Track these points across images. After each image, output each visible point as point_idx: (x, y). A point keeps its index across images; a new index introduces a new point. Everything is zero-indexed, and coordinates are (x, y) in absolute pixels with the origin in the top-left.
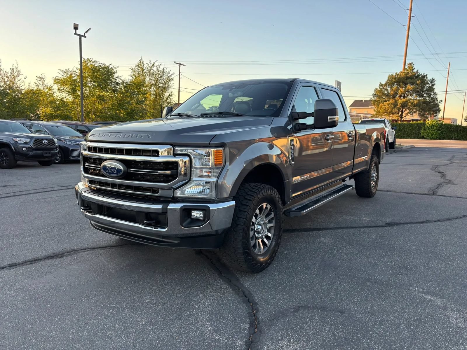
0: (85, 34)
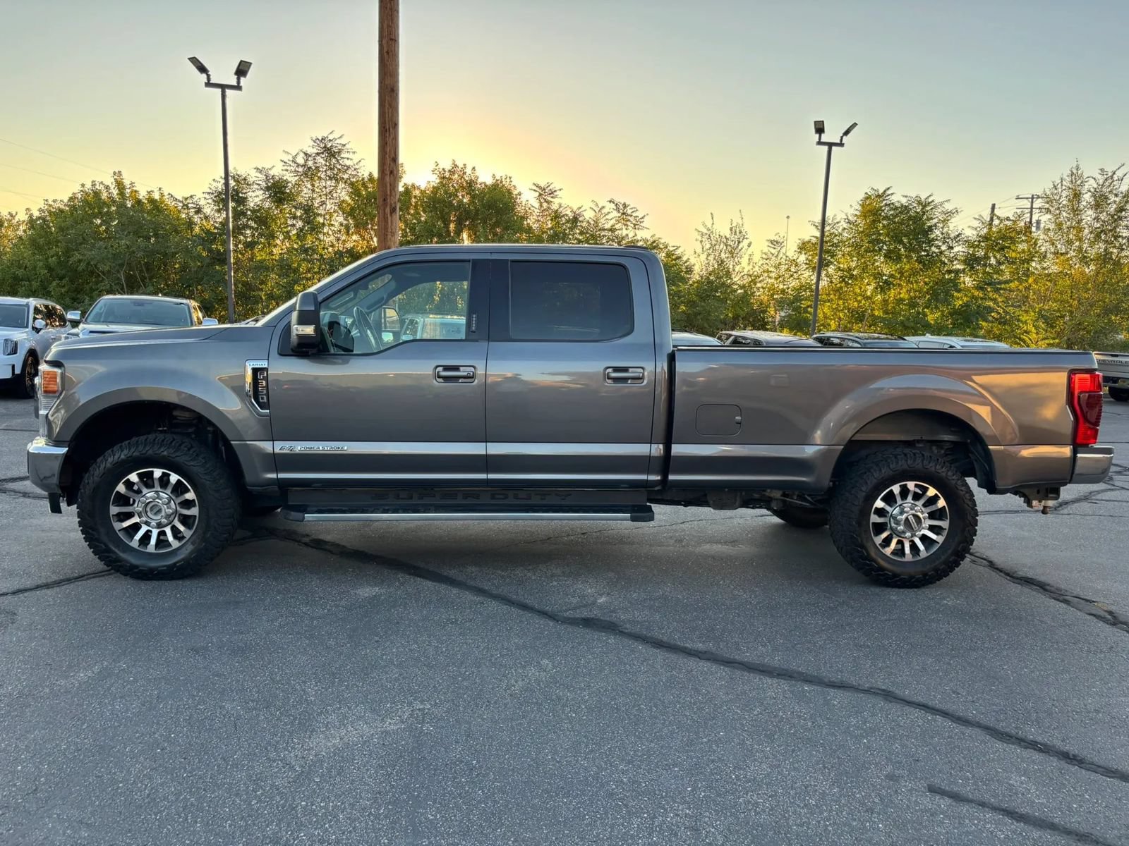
0: (841, 140)
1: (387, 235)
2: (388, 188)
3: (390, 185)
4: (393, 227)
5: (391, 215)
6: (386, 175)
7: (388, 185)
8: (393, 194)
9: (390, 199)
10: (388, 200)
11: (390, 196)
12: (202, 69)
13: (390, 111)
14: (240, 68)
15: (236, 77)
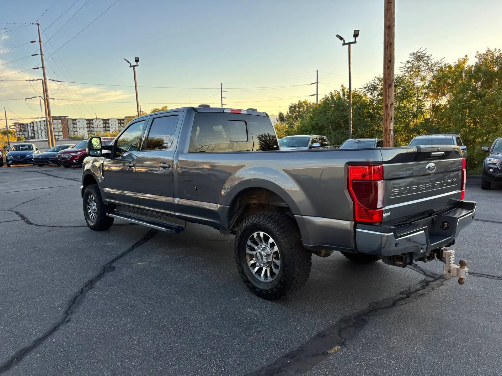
1: (386, 98)
2: (387, 76)
3: (388, 74)
4: (389, 94)
5: (388, 88)
6: (386, 69)
7: (387, 74)
8: (390, 78)
9: (388, 81)
10: (387, 82)
11: (388, 79)
12: (341, 39)
13: (388, 38)
14: (355, 33)
15: (354, 38)
